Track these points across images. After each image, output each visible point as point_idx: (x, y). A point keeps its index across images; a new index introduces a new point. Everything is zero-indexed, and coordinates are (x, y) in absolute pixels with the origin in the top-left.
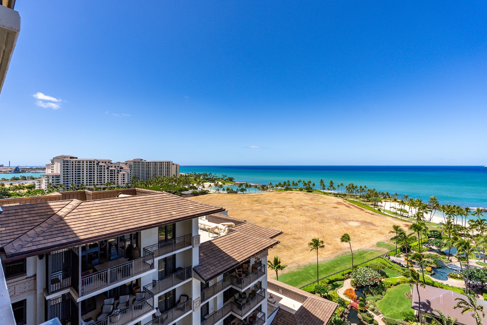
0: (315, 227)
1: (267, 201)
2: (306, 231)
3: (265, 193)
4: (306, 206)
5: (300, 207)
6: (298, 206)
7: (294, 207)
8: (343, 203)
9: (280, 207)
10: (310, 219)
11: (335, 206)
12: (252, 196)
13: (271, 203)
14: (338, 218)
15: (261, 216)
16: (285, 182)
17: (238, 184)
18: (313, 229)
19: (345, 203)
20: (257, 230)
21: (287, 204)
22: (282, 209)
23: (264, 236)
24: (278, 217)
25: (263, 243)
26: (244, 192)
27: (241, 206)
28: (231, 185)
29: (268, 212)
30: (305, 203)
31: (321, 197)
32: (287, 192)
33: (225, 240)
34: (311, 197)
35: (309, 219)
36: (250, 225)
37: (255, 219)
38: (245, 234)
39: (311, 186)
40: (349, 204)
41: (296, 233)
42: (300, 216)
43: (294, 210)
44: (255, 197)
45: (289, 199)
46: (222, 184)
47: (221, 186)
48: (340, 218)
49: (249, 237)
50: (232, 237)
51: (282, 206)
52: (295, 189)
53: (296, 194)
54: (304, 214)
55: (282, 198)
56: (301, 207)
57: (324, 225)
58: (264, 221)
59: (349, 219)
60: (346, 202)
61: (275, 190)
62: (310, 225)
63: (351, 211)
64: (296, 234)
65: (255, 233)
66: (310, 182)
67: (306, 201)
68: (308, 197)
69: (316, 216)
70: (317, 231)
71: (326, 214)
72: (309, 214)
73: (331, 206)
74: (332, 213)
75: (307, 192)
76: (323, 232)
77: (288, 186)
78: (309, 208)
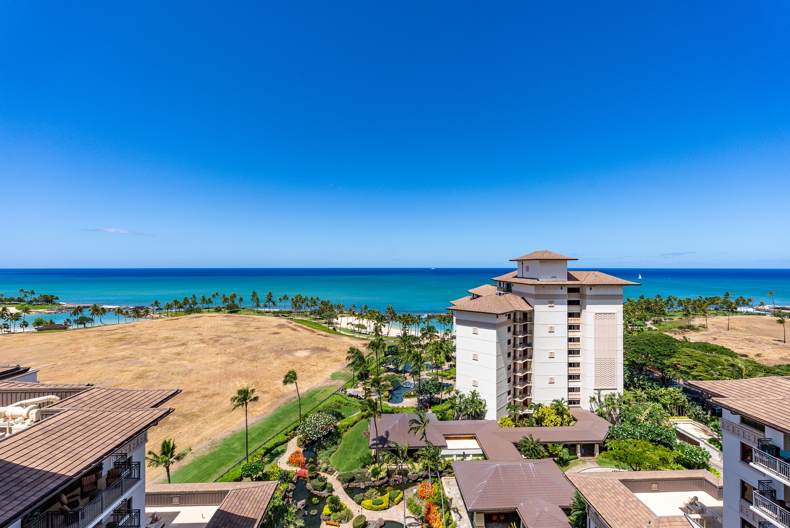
0: (243, 369)
1: (146, 338)
2: (227, 380)
3: (142, 323)
4: (227, 336)
5: (217, 340)
6: (211, 339)
7: (204, 341)
8: (287, 324)
9: (176, 346)
10: (234, 358)
11: (276, 331)
12: (109, 331)
13: (157, 340)
14: (279, 349)
15: (132, 368)
16: (186, 299)
17: (69, 308)
18: (240, 374)
19: (289, 325)
20: (121, 398)
21: (190, 338)
22: (179, 349)
23: (138, 407)
24: (172, 365)
25: (134, 421)
26: (88, 325)
27: (78, 356)
28: (49, 313)
29: (150, 358)
30: (226, 332)
31: (254, 320)
32: (190, 315)
34: (236, 321)
35: (232, 358)
37: (117, 377)
38: (89, 413)
39: (237, 301)
40: (295, 325)
41: (207, 386)
42: (216, 356)
43: (204, 347)
44: (118, 333)
45: (194, 329)
46: (19, 311)
47: (16, 317)
48: (282, 349)
49: (100, 417)
50: (49, 428)
51: (179, 343)
52: (207, 310)
53: (207, 318)
54: (223, 351)
55: (180, 329)
56: (218, 340)
57: (258, 364)
58: (139, 378)
59: (295, 348)
60: (292, 323)
61: (166, 315)
62: (235, 368)
63: (298, 336)
64: (208, 389)
65: (115, 405)
66: (235, 296)
67: (226, 328)
68: (230, 322)
69: (244, 351)
70: (246, 376)
71: (261, 346)
72: (232, 349)
73: (269, 332)
74: (270, 342)
75: (229, 313)
76: (255, 376)
77: (193, 306)
78: (232, 339)
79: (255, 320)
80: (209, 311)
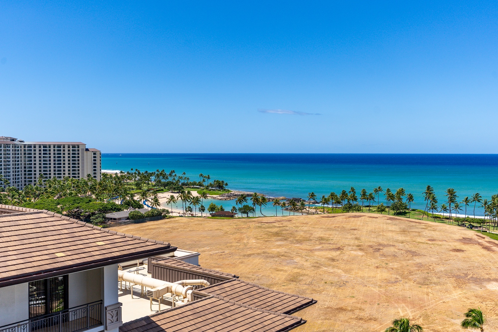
0: (408, 294)
1: (301, 236)
2: (387, 304)
3: (298, 218)
4: (390, 245)
5: (377, 249)
6: (371, 246)
7: (362, 248)
8: (477, 239)
9: (331, 250)
10: (398, 277)
11: (458, 247)
12: (267, 223)
13: (311, 240)
14: (462, 275)
15: (286, 268)
16: (344, 193)
17: (236, 195)
18: (404, 300)
19: (480, 241)
21: (347, 242)
22: (334, 254)
23: (271, 309)
24: (325, 272)
26: (250, 215)
27: (241, 247)
28: (220, 199)
29: (303, 259)
30: (388, 240)
31: (427, 227)
32: (348, 214)
33: (181, 316)
34: (403, 226)
35: (395, 276)
36: (243, 284)
37: (272, 276)
38: (228, 304)
39: (404, 200)
40: (489, 242)
41: (363, 306)
42: (375, 269)
43: (362, 256)
44: (275, 227)
45: (352, 231)
46: (199, 196)
47: (196, 201)
48: (466, 275)
50: (198, 310)
51: (334, 246)
52: (368, 208)
53: (368, 219)
54: (384, 265)
55: (335, 229)
56: (379, 249)
57: (430, 290)
58: (292, 281)
59: (487, 276)
60: (484, 238)
61: (322, 210)
62: (400, 289)
63: (493, 258)
64: (363, 310)
65: (251, 302)
66: (401, 192)
67: (390, 234)
68: (395, 227)
69: (412, 269)
70: (412, 304)
71: (435, 265)
72: (396, 263)
73: (448, 247)
74: (448, 262)
75: (395, 214)
76: (425, 306)
77: (351, 202)
78: (396, 250)
79: (429, 228)
80: (370, 210)
